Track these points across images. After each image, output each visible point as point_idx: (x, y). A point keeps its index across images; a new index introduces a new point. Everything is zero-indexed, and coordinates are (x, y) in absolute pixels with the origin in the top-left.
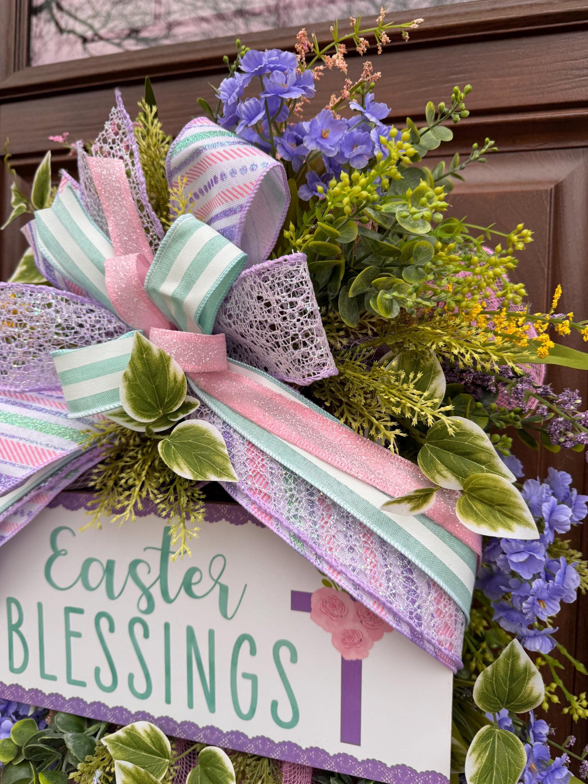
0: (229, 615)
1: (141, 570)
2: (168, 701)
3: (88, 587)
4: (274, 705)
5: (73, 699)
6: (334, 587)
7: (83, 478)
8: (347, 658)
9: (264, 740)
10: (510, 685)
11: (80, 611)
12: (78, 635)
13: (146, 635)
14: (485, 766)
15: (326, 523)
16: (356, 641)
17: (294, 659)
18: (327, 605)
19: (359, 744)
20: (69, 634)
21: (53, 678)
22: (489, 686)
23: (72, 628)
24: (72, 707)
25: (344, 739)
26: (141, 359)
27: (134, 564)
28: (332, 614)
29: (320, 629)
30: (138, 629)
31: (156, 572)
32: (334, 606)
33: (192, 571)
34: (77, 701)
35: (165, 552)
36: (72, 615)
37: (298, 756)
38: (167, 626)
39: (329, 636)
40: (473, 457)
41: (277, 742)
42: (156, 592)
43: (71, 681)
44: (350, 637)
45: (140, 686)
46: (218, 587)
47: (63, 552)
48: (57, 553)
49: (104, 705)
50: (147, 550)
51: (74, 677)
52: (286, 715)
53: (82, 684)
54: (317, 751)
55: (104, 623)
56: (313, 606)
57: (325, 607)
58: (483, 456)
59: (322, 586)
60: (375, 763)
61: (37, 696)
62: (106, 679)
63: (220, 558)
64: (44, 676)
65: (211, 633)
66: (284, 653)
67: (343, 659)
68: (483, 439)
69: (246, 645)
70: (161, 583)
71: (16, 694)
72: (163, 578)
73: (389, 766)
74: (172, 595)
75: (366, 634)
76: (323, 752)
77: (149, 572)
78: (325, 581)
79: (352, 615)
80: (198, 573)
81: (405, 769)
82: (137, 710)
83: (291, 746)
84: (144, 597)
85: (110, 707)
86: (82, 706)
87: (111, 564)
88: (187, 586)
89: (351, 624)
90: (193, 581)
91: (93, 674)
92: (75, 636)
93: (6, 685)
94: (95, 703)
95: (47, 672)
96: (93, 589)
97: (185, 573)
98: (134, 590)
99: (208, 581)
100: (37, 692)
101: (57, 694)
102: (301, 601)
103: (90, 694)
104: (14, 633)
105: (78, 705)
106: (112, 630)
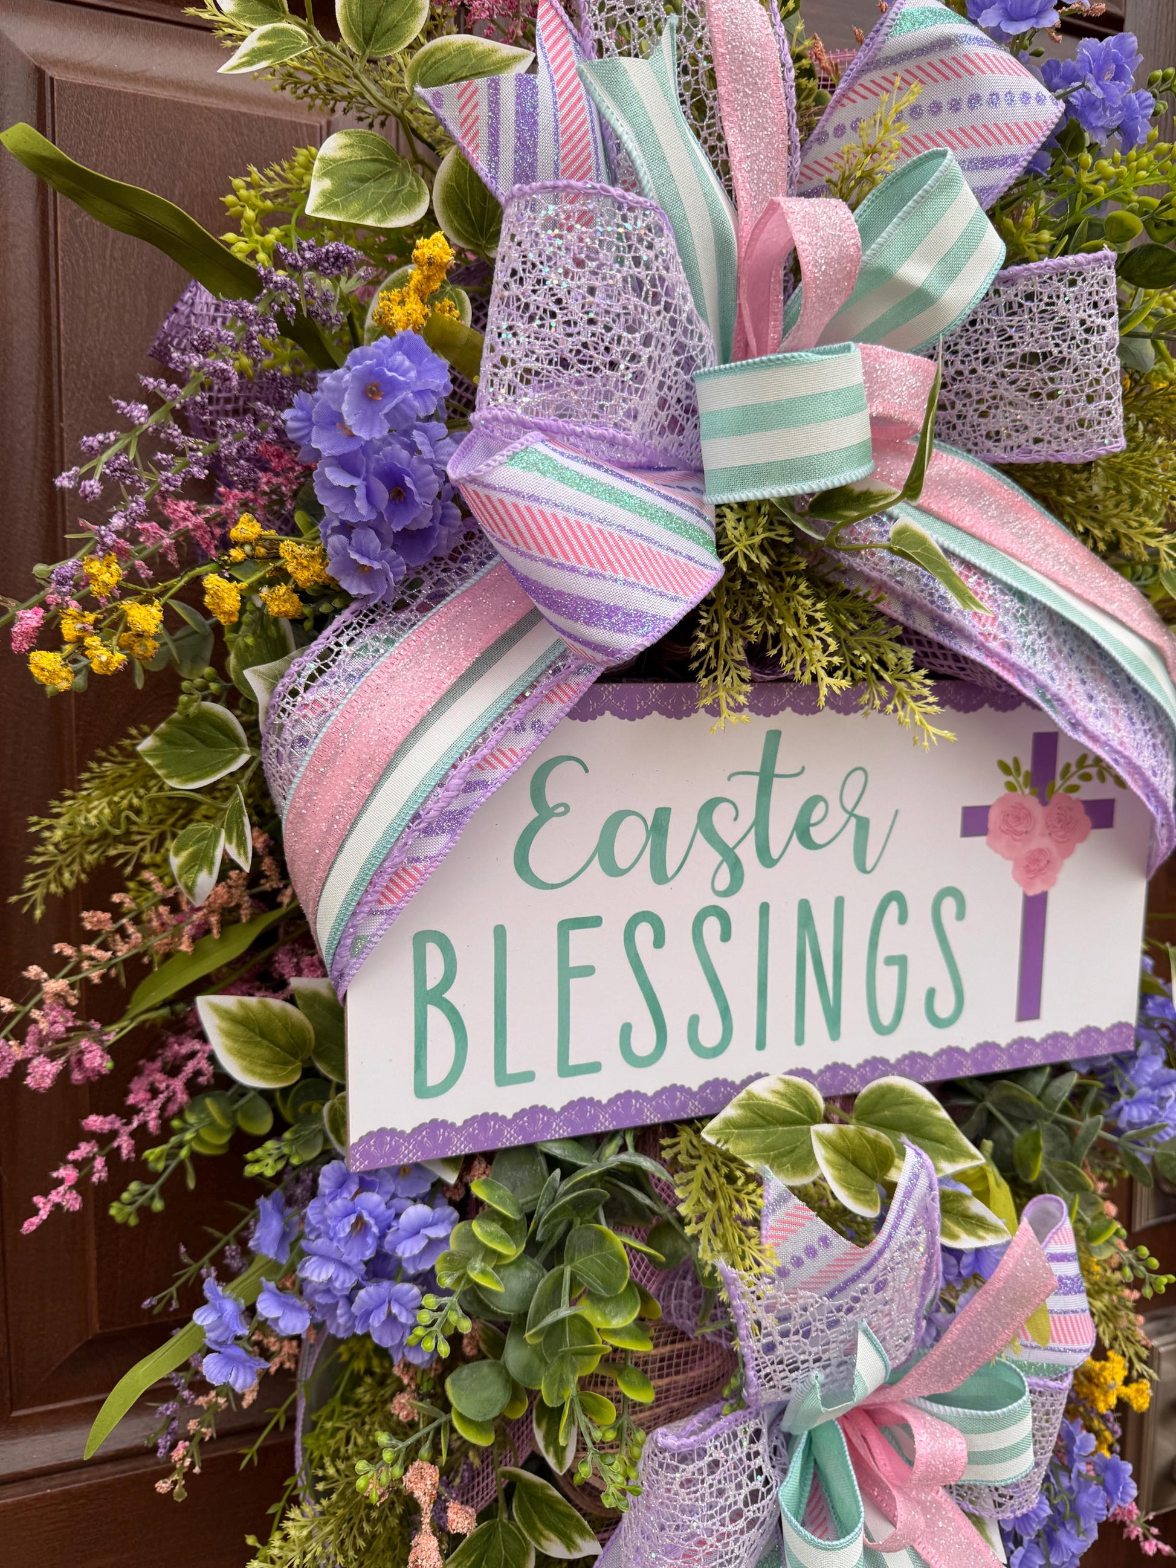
0: (869, 867)
1: (721, 818)
2: (761, 1044)
3: (612, 869)
4: (931, 994)
6: (1019, 791)
8: (1031, 893)
9: (913, 1057)
11: (595, 922)
12: (587, 971)
13: (726, 936)
16: (1042, 865)
17: (961, 915)
18: (1010, 819)
19: (1039, 1017)
20: (567, 973)
21: (528, 1077)
24: (568, 1122)
25: (1021, 1017)
27: (708, 809)
28: (1016, 833)
29: (998, 857)
30: (712, 926)
31: (749, 815)
32: (1018, 819)
33: (812, 802)
34: (582, 1104)
35: (766, 778)
36: (575, 935)
37: (960, 1065)
38: (764, 909)
39: (1009, 864)
41: (930, 1053)
42: (747, 853)
43: (566, 1070)
44: (1036, 861)
45: (710, 1034)
46: (853, 821)
47: (561, 809)
48: (544, 812)
49: (638, 1095)
50: (733, 779)
51: (572, 1062)
52: (944, 1007)
53: (594, 1067)
54: (987, 1048)
55: (644, 933)
56: (990, 825)
57: (1007, 822)
59: (1003, 791)
60: (1056, 1038)
61: (486, 1129)
62: (644, 1042)
63: (860, 772)
64: (503, 1078)
65: (840, 902)
66: (949, 906)
67: (1025, 896)
69: (893, 909)
70: (756, 834)
71: (429, 1144)
72: (760, 825)
73: (1071, 1035)
74: (775, 853)
75: (1055, 851)
76: (993, 1045)
77: (735, 819)
78: (1010, 786)
79: (1039, 827)
80: (821, 805)
81: (1089, 1032)
82: (702, 1082)
83: (951, 1052)
84: (725, 869)
85: (650, 1093)
86: (590, 1110)
87: (662, 816)
88: (803, 832)
89: (1040, 841)
90: (813, 820)
91: (617, 1040)
92: (580, 976)
93: (402, 1132)
94: (619, 1097)
95: (511, 1069)
96: (623, 872)
97: (799, 808)
98: (706, 856)
99: (838, 816)
100: (484, 1119)
101: (534, 1108)
102: (974, 821)
103: (608, 1084)
104: (431, 1009)
105: (582, 1113)
106: (659, 942)
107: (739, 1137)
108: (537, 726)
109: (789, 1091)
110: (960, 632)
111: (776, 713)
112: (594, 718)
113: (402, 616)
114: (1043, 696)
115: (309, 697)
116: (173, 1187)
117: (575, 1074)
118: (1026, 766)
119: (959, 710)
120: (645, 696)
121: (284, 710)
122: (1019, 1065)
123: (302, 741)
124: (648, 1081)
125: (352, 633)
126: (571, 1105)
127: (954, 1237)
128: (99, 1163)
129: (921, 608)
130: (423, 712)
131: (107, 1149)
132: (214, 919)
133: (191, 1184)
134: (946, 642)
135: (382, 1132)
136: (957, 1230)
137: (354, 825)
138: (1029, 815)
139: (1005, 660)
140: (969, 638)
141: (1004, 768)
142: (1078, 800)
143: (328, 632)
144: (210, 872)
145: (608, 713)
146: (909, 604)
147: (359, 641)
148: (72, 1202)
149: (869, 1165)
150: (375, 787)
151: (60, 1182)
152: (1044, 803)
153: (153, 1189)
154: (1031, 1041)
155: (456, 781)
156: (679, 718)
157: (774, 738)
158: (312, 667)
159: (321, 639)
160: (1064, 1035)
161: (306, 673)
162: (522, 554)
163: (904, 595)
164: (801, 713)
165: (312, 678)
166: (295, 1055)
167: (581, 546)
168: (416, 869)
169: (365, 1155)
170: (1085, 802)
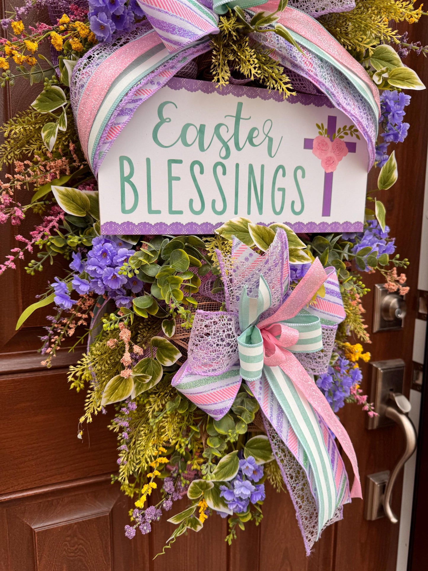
0: (273, 156)
1: (223, 130)
2: (236, 213)
3: (186, 144)
4: (293, 203)
6: (323, 135)
8: (327, 172)
11: (180, 162)
12: (178, 179)
13: (224, 173)
16: (331, 162)
17: (303, 176)
18: (320, 145)
19: (330, 216)
20: (171, 179)
21: (159, 212)
22: (383, 174)
24: (173, 230)
25: (324, 215)
27: (218, 127)
28: (322, 150)
29: (316, 158)
30: (219, 169)
31: (232, 131)
32: (323, 145)
33: (254, 129)
34: (177, 224)
35: (238, 119)
36: (173, 165)
37: (302, 229)
38: (237, 165)
39: (320, 161)
40: (392, 62)
41: (293, 223)
42: (231, 145)
43: (171, 212)
44: (329, 161)
45: (219, 207)
46: (267, 138)
47: (168, 120)
48: (163, 121)
49: (195, 224)
50: (227, 117)
51: (173, 209)
52: (297, 208)
53: (181, 212)
54: (311, 224)
55: (197, 168)
56: (314, 146)
58: (395, 62)
59: (318, 135)
60: (335, 223)
61: (145, 227)
62: (197, 206)
63: (269, 121)
64: (150, 211)
65: (263, 166)
66: (299, 172)
67: (325, 172)
68: (396, 55)
69: (281, 171)
70: (235, 138)
71: (127, 229)
72: (236, 135)
73: (341, 223)
74: (241, 146)
75: (335, 158)
76: (314, 223)
77: (227, 132)
78: (320, 132)
79: (330, 149)
80: (257, 131)
81: (347, 223)
82: (216, 223)
83: (299, 224)
84: (224, 148)
85: (199, 224)
87: (202, 127)
88: (250, 139)
89: (331, 154)
90: (254, 136)
91: (188, 204)
92: (176, 180)
93: (118, 224)
94: (189, 223)
95: (154, 208)
96: (189, 145)
97: (249, 131)
98: (217, 144)
99: (262, 136)
100: (145, 224)
101: (161, 223)
102: (308, 144)
103: (185, 219)
104: (126, 183)
105: (177, 227)
106: (202, 172)
107: (227, 233)
108: (158, 83)
109: (244, 222)
110: (300, 68)
111: (241, 96)
112: (179, 89)
113: (115, 48)
114: (328, 93)
115: (84, 71)
116: (46, 264)
117: (174, 214)
118: (326, 127)
119: (303, 104)
120: (196, 84)
121: (76, 76)
122: (323, 231)
123: (82, 86)
124: (199, 220)
125: (98, 52)
126: (173, 224)
127: (294, 261)
128: (21, 253)
129: (287, 59)
130: (121, 72)
131: (24, 250)
132: (58, 172)
133: (52, 263)
134: (296, 71)
135: (111, 222)
136: (295, 260)
137: (98, 110)
138: (327, 144)
139: (315, 78)
140: (303, 70)
141: (318, 126)
142: (343, 141)
143: (90, 50)
144: (54, 136)
145: (183, 88)
146: (284, 58)
147: (100, 54)
148: (13, 266)
149: (267, 240)
150: (105, 97)
151: (8, 259)
152: (332, 141)
153: (39, 263)
154: (327, 224)
155: (131, 94)
156: (208, 94)
157: (240, 105)
158: (85, 61)
159: (88, 53)
160: (338, 223)
161: (83, 63)
162: (150, 7)
163: (282, 55)
164: (249, 97)
165: (85, 65)
166: (84, 209)
167: (169, 5)
168: (119, 127)
169: (106, 229)
170: (346, 142)
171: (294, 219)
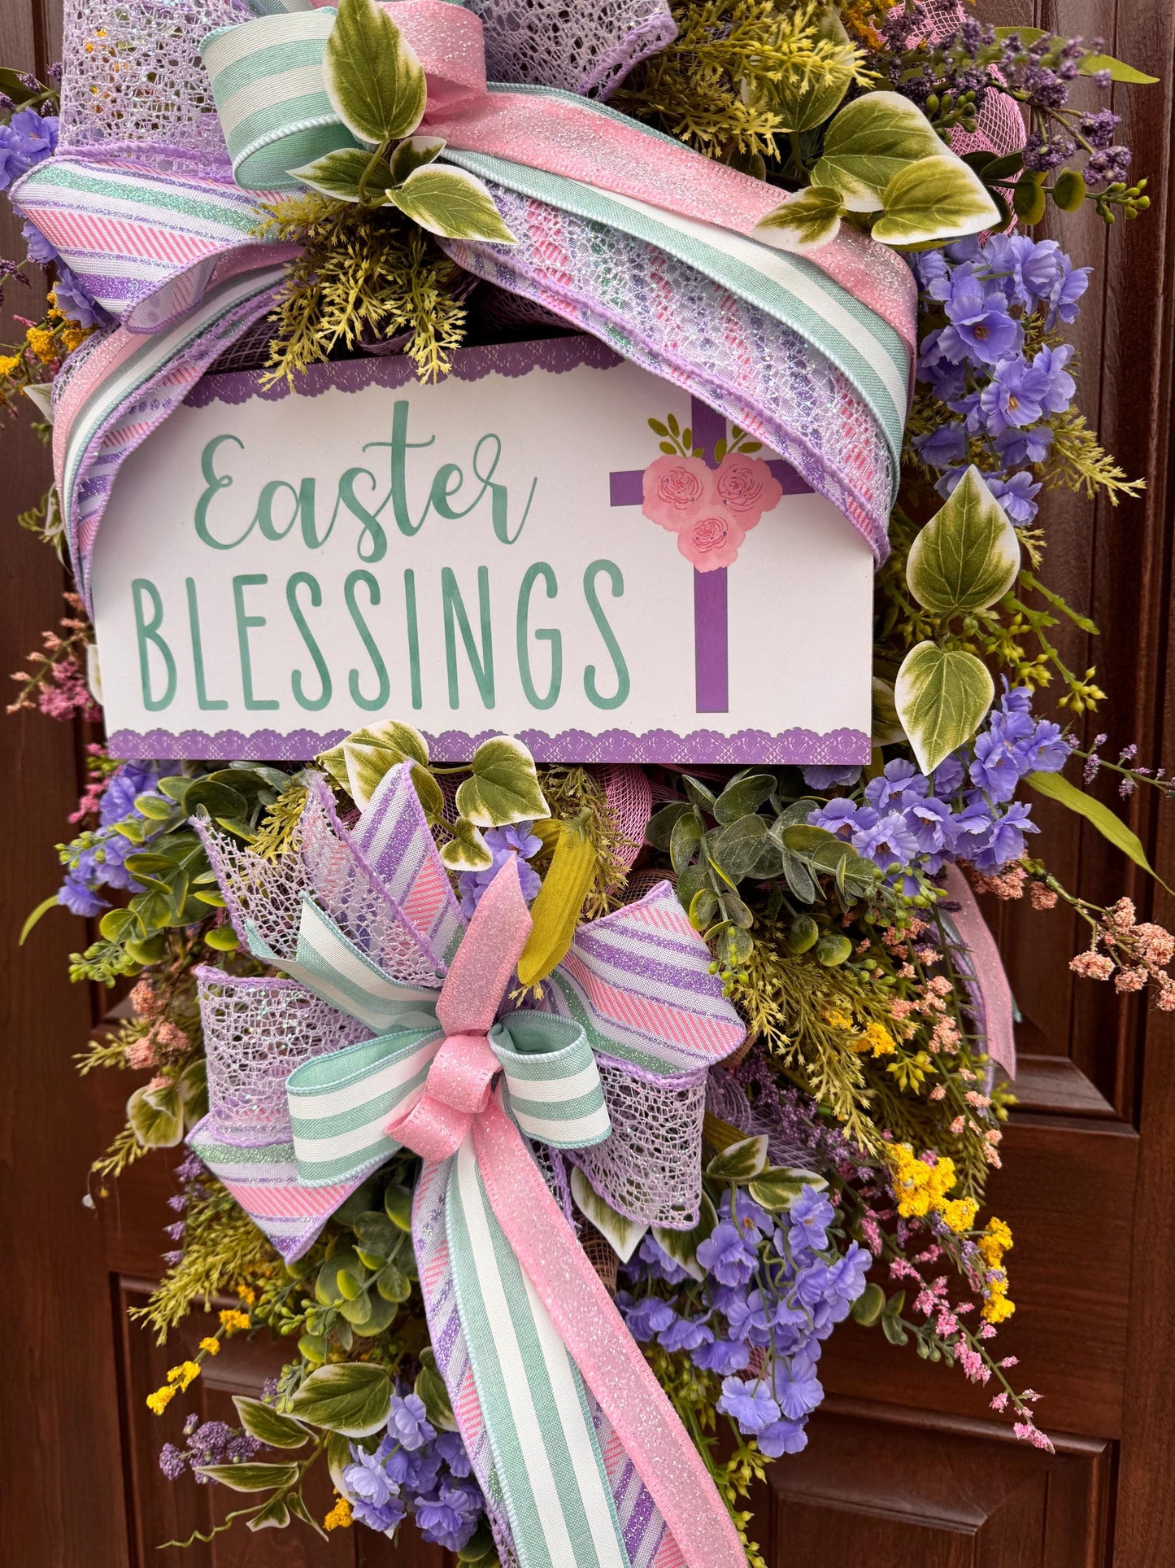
0: (511, 536)
1: (360, 485)
2: (417, 704)
3: (272, 534)
4: (590, 672)
5: (257, 734)
6: (679, 453)
7: (252, 340)
8: (703, 569)
9: (575, 735)
10: (966, 554)
11: (261, 579)
12: (260, 621)
13: (375, 599)
14: (926, 693)
15: (666, 308)
16: (716, 537)
17: (618, 590)
18: (669, 485)
19: (726, 711)
20: (245, 622)
21: (221, 705)
22: (932, 557)
23: (249, 612)
24: (258, 748)
25: (702, 707)
26: (355, 21)
27: (348, 478)
28: (678, 500)
29: (658, 528)
30: (361, 589)
31: (385, 484)
32: (680, 484)
33: (446, 471)
34: (266, 735)
35: (398, 448)
36: (247, 589)
37: (630, 750)
38: (409, 575)
39: (674, 536)
40: (899, 149)
41: (594, 733)
42: (387, 520)
43: (252, 705)
44: (707, 532)
45: (370, 688)
46: (489, 489)
47: (226, 481)
48: (216, 485)
49: (309, 734)
50: (369, 449)
51: (256, 698)
52: (607, 686)
53: (273, 705)
54: (659, 736)
55: (303, 591)
56: (645, 493)
57: (666, 489)
58: (913, 144)
59: (660, 454)
60: (752, 736)
61: (196, 742)
62: (312, 688)
63: (491, 439)
64: (204, 704)
65: (483, 572)
66: (603, 580)
67: (696, 571)
68: (913, 116)
69: (540, 581)
70: (394, 503)
71: (158, 747)
72: (398, 492)
73: (774, 735)
74: (414, 523)
75: (732, 521)
76: (670, 734)
77: (374, 487)
78: (665, 447)
79: (709, 492)
80: (455, 474)
81: (799, 735)
83: (617, 734)
84: (368, 532)
85: (322, 734)
86: (274, 742)
87: (308, 486)
88: (439, 500)
89: (709, 509)
90: (449, 489)
91: (290, 685)
92: (255, 625)
93: (139, 735)
94: (295, 733)
95: (210, 697)
96: (280, 536)
97: (433, 476)
98: (351, 523)
99: (473, 486)
100: (193, 735)
101: (230, 731)
102: (625, 489)
103: (287, 720)
104: (150, 644)
105: (267, 742)
106: (317, 600)
111: (401, 384)
117: (258, 708)
119: (595, 366)
122: (704, 760)
124: (319, 723)
135: (127, 732)
138: (693, 479)
140: (522, 276)
141: (655, 426)
142: (759, 460)
145: (255, 396)
152: (713, 465)
154: (717, 735)
156: (314, 395)
157: (401, 408)
158: (62, 380)
160: (763, 734)
161: (60, 385)
165: (63, 388)
169: (118, 748)
170: (769, 463)
171: (596, 722)
